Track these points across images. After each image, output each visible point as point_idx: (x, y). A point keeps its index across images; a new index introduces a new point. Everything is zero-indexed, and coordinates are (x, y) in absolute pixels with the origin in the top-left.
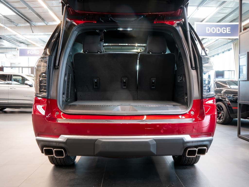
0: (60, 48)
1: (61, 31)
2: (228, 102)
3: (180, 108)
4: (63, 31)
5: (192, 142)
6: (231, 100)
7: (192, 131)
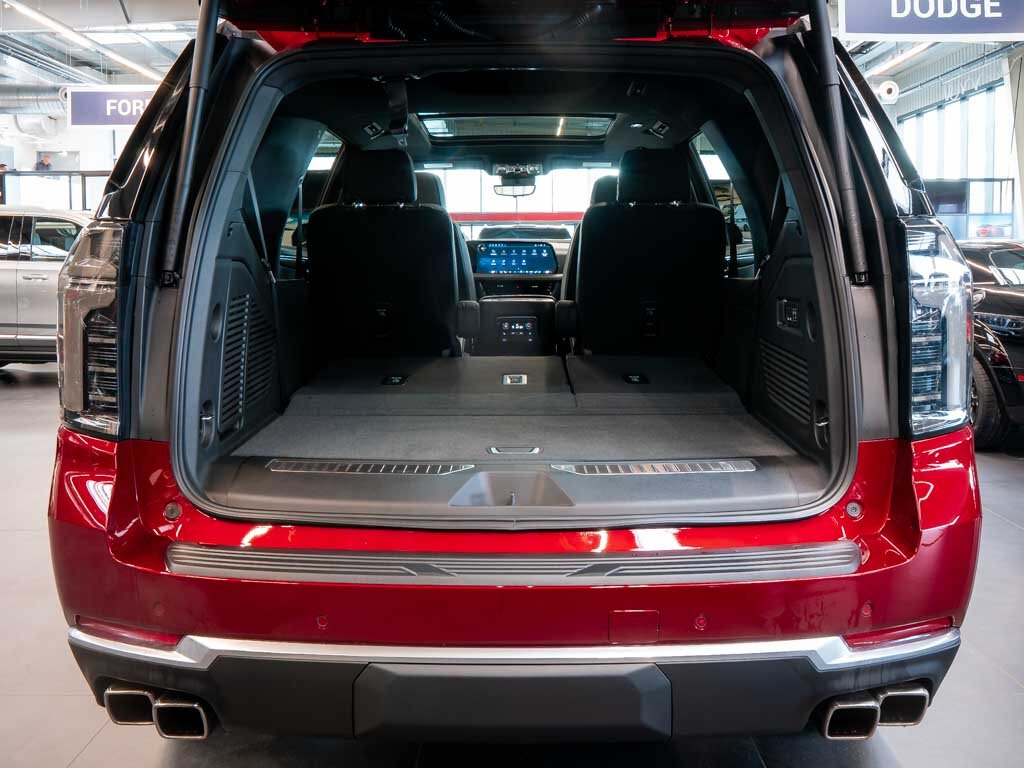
0: (187, 181)
1: (192, 92)
2: (998, 347)
3: (789, 483)
4: (202, 91)
5: (858, 671)
6: (1005, 333)
7: (857, 619)
